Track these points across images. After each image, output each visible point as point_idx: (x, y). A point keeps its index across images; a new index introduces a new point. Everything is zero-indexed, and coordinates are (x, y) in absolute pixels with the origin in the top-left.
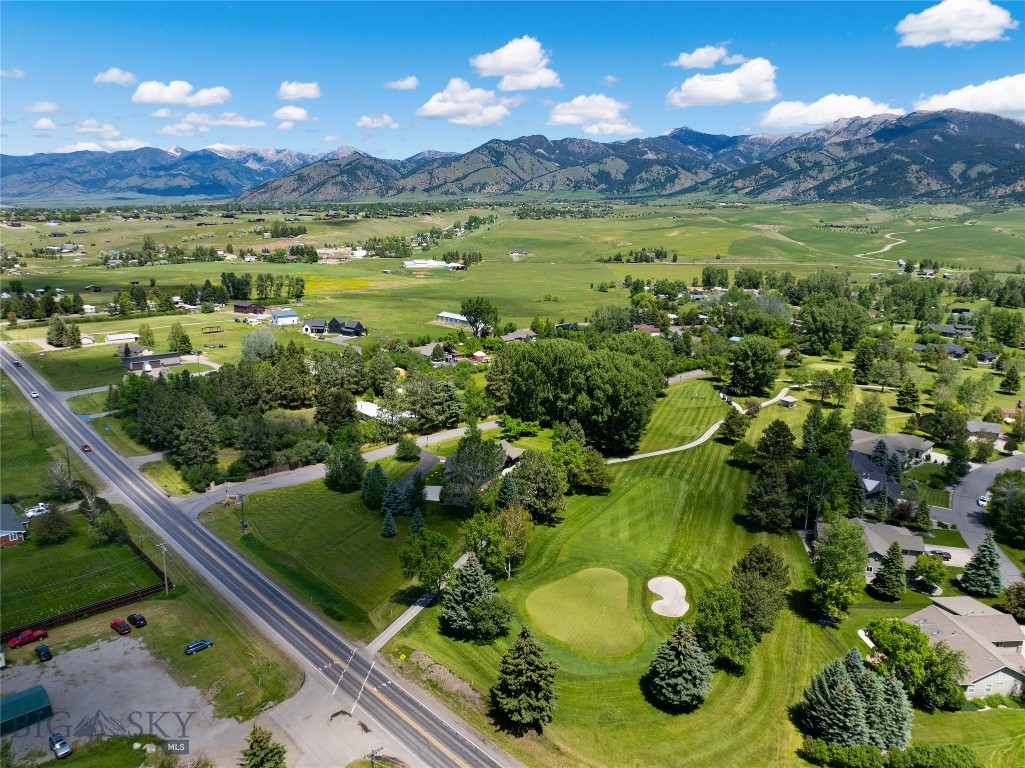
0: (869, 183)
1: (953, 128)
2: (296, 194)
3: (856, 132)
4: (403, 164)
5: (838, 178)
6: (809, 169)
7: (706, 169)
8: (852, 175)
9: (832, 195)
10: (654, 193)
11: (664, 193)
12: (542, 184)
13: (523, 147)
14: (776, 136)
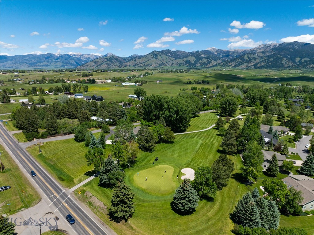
0: (270, 64)
1: (296, 47)
2: (94, 67)
3: (266, 48)
5: (260, 62)
6: (252, 59)
7: (219, 60)
8: (265, 61)
9: (259, 67)
10: (204, 67)
11: (207, 67)
12: (169, 64)
13: (164, 53)
14: (242, 50)
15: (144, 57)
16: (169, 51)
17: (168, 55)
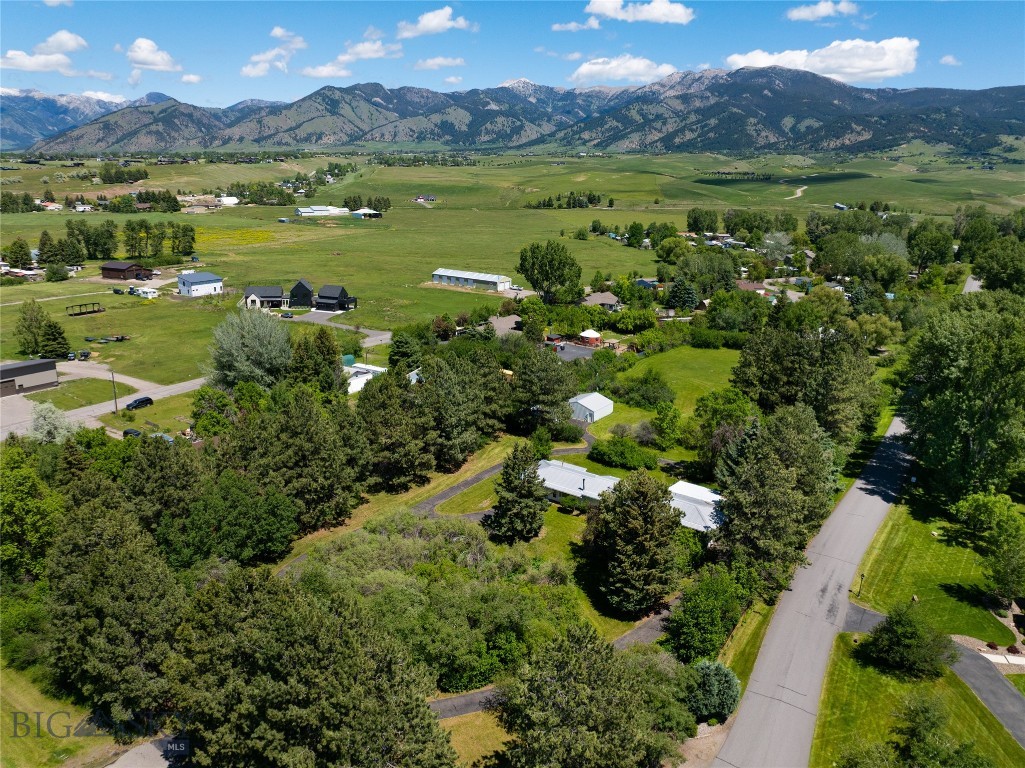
0: (712, 135)
1: (778, 84)
3: (690, 85)
4: (225, 112)
5: (681, 131)
6: (654, 121)
7: (549, 121)
8: (694, 127)
9: (678, 147)
10: (501, 145)
11: (511, 144)
12: (383, 135)
13: (359, 95)
14: (613, 89)
15: (289, 107)
16: (376, 88)
17: (376, 104)
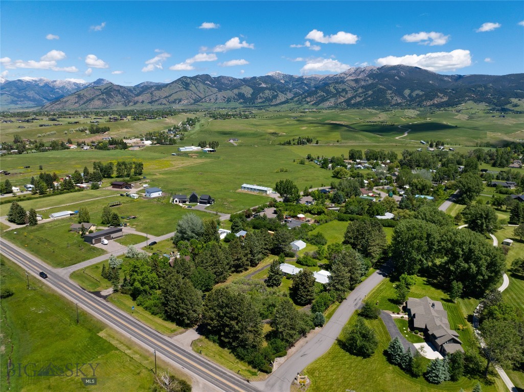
0: (369, 99)
1: (403, 73)
2: (77, 105)
3: (359, 74)
4: (135, 88)
5: (355, 97)
6: (341, 92)
7: (290, 92)
8: (361, 95)
9: (353, 105)
10: (267, 104)
11: (272, 104)
12: (210, 100)
13: (199, 80)
14: (322, 76)
15: (166, 85)
16: (207, 77)
17: (207, 84)
